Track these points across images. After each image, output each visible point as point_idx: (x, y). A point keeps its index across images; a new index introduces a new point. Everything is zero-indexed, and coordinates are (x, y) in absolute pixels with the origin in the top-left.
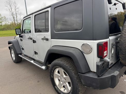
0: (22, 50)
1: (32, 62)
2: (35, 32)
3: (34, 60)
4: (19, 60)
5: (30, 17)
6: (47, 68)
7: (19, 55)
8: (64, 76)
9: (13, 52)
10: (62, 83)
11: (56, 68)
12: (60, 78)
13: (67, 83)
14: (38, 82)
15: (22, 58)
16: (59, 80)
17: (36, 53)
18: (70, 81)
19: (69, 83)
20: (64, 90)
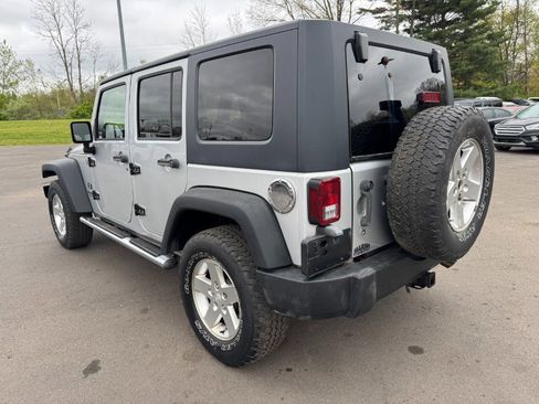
0: (91, 198)
1: (126, 241)
2: (139, 136)
3: (133, 235)
4: (80, 239)
5: (124, 84)
6: (174, 262)
7: (82, 219)
8: (224, 285)
9: (58, 206)
10: (215, 308)
11: (200, 259)
12: (210, 293)
13: (231, 309)
14: (145, 311)
15: (91, 229)
16: (209, 301)
17: (139, 211)
18: (237, 300)
19: (236, 307)
20: (223, 332)
